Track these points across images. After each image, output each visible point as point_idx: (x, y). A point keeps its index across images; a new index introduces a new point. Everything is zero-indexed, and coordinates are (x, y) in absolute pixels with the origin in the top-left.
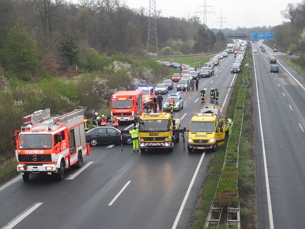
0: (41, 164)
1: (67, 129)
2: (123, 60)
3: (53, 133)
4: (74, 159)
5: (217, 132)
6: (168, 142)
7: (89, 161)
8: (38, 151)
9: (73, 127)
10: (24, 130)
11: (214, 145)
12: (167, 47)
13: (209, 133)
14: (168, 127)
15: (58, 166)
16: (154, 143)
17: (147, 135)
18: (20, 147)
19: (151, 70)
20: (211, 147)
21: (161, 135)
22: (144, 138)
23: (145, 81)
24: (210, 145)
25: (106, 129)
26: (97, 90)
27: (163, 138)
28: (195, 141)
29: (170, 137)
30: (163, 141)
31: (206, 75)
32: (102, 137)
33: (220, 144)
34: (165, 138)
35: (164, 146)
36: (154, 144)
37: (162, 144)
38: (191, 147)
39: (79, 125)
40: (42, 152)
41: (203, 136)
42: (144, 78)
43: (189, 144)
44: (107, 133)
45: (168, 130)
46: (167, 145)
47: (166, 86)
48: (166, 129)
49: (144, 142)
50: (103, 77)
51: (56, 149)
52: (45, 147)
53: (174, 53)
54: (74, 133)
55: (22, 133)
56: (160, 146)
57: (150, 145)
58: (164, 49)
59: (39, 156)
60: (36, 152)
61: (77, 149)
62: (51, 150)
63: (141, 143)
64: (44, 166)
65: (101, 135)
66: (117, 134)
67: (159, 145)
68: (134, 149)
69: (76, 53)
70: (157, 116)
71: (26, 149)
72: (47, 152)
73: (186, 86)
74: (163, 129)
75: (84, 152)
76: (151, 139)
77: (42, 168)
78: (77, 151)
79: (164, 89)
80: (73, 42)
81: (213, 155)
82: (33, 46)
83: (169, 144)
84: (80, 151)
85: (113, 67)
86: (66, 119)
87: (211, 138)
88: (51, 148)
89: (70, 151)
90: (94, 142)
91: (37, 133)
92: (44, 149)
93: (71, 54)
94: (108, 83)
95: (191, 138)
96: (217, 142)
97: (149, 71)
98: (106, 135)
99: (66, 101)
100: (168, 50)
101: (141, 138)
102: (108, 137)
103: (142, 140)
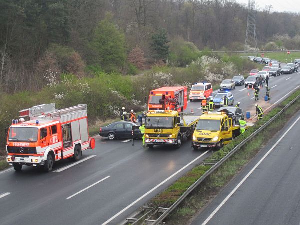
0: (28, 157)
1: (60, 124)
3: (40, 128)
4: (69, 152)
5: (222, 130)
6: (172, 139)
7: (93, 155)
8: (25, 143)
9: (71, 122)
10: (14, 123)
11: (217, 144)
12: (272, 43)
13: (213, 131)
14: (173, 125)
15: (45, 158)
16: (159, 139)
17: (152, 131)
18: (10, 140)
19: (233, 65)
20: (214, 146)
21: (165, 132)
22: (149, 134)
24: (213, 144)
25: (124, 124)
27: (167, 135)
28: (198, 139)
29: (174, 135)
30: (167, 138)
31: (287, 72)
32: (120, 132)
33: (224, 143)
34: (169, 135)
35: (168, 143)
36: (159, 141)
37: (166, 140)
38: (195, 145)
39: (79, 120)
40: (28, 145)
41: (207, 134)
42: (222, 74)
43: (193, 143)
45: (173, 128)
46: (171, 142)
48: (171, 126)
49: (150, 139)
51: (43, 142)
52: (32, 140)
53: (278, 48)
54: (71, 127)
55: (13, 126)
56: (164, 143)
57: (154, 141)
58: (268, 44)
59: (26, 149)
60: (23, 145)
61: (74, 143)
62: (36, 144)
63: (147, 139)
64: (31, 158)
65: (118, 130)
67: (164, 141)
68: (144, 145)
69: (169, 47)
71: (15, 142)
72: (33, 145)
73: (254, 83)
74: (168, 126)
75: (85, 146)
76: (155, 136)
77: (28, 160)
78: (74, 145)
80: (166, 36)
82: (120, 41)
83: (173, 141)
84: (79, 145)
86: (60, 114)
87: (215, 137)
88: (36, 142)
89: (63, 145)
90: (112, 136)
91: (25, 127)
92: (30, 142)
93: (162, 49)
95: (196, 136)
96: (222, 141)
99: (117, 96)
100: (272, 45)
101: (146, 134)
102: (125, 132)
103: (147, 136)
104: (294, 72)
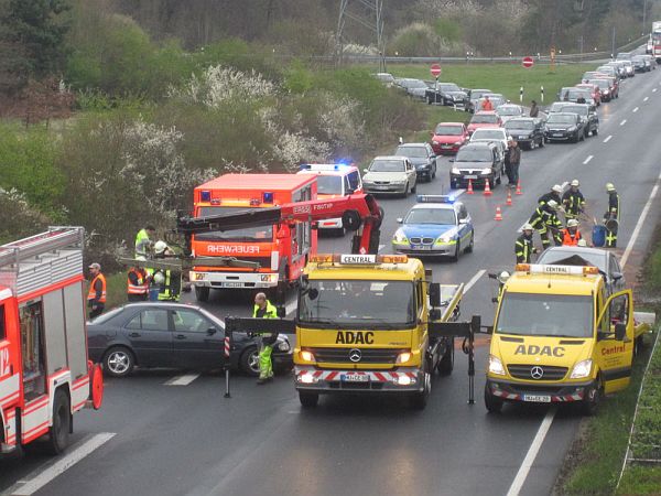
1: (14, 300)
2: (243, 66)
4: (38, 418)
5: (601, 337)
6: (408, 369)
7: (98, 432)
11: (587, 389)
12: (418, 26)
13: (570, 339)
14: (412, 311)
16: (355, 369)
17: (328, 339)
19: (352, 105)
20: (576, 397)
21: (381, 340)
22: (314, 350)
23: (325, 146)
24: (571, 389)
26: (138, 170)
27: (389, 355)
28: (514, 369)
29: (417, 351)
30: (390, 366)
31: (566, 134)
33: (610, 386)
34: (399, 351)
35: (391, 384)
36: (355, 377)
37: (386, 375)
38: (498, 393)
39: (62, 286)
41: (547, 350)
42: (322, 137)
43: (490, 383)
44: (171, 326)
45: (412, 323)
46: (404, 380)
47: (409, 165)
48: (404, 318)
49: (316, 367)
50: (162, 122)
54: (41, 317)
56: (375, 384)
57: (337, 378)
61: (52, 380)
63: (305, 368)
65: (146, 335)
66: (211, 332)
67: (374, 378)
69: (64, 30)
70: (369, 266)
73: (487, 171)
75: (79, 395)
76: (341, 355)
78: (52, 389)
79: (399, 178)
81: (582, 429)
83: (411, 376)
84: (64, 389)
85: (204, 92)
86: (12, 260)
87: (580, 362)
89: (23, 385)
90: (119, 359)
93: (41, 34)
94: (181, 147)
95: (501, 355)
96: (602, 376)
97: (344, 109)
98: (169, 336)
99: (15, 206)
100: (420, 35)
101: (303, 349)
102: (172, 344)
103: (307, 357)
104: (587, 136)
